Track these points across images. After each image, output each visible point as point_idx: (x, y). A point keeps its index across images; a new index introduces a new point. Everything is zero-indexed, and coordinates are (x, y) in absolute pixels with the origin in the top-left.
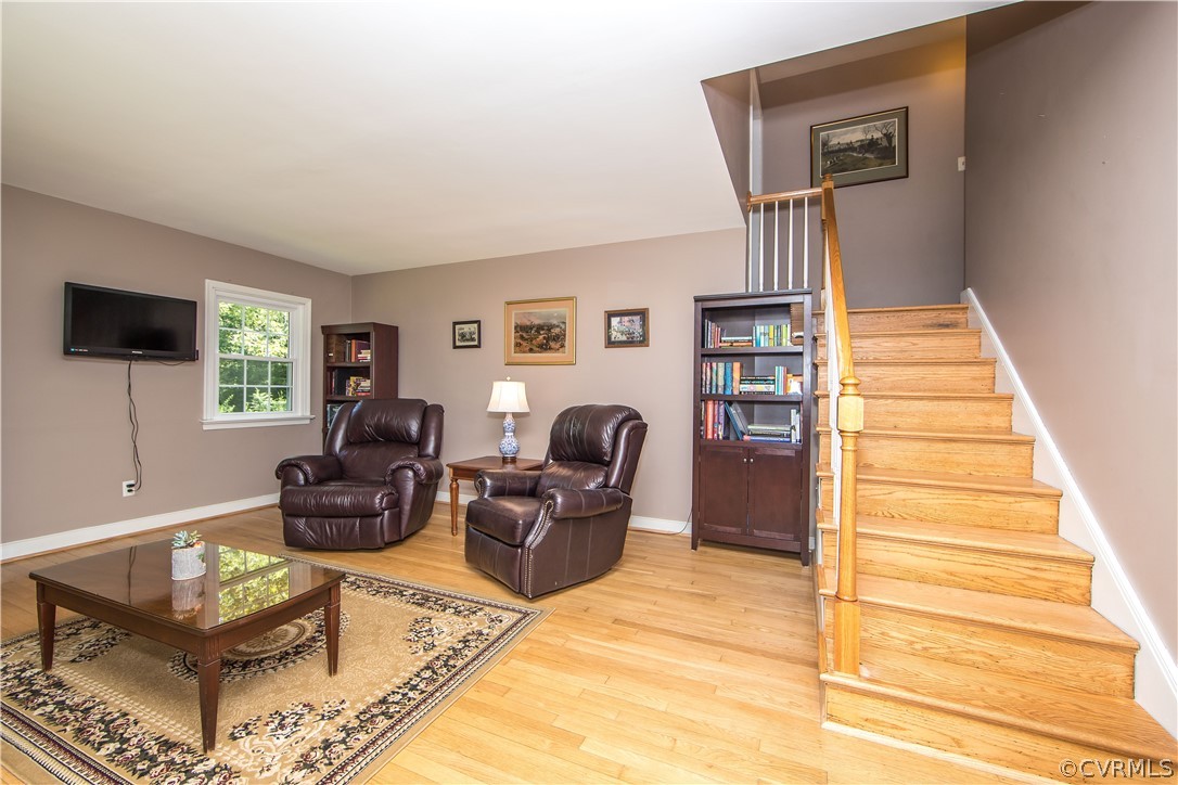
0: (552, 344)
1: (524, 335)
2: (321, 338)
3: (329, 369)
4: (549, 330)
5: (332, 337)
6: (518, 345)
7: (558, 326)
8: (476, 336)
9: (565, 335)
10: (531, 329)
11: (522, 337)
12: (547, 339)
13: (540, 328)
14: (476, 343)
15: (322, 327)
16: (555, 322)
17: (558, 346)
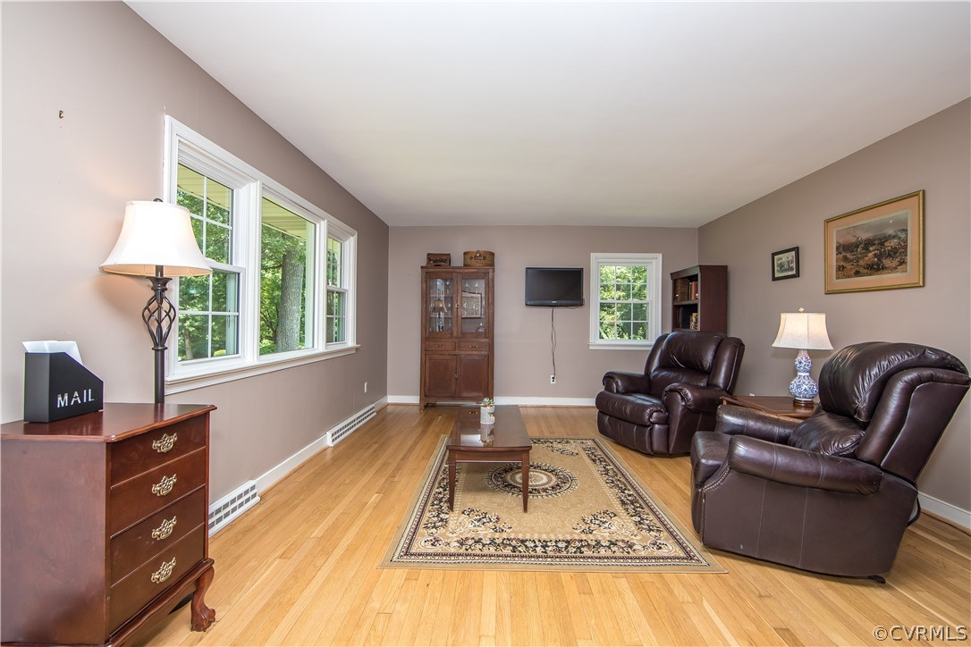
0: (887, 262)
1: (848, 255)
2: (670, 282)
3: (676, 308)
4: (882, 244)
5: (680, 281)
6: (840, 268)
7: (894, 237)
8: (794, 265)
9: (905, 248)
10: (857, 246)
11: (845, 259)
12: (879, 256)
13: (868, 244)
14: (794, 272)
15: (671, 274)
16: (890, 232)
17: (895, 263)
